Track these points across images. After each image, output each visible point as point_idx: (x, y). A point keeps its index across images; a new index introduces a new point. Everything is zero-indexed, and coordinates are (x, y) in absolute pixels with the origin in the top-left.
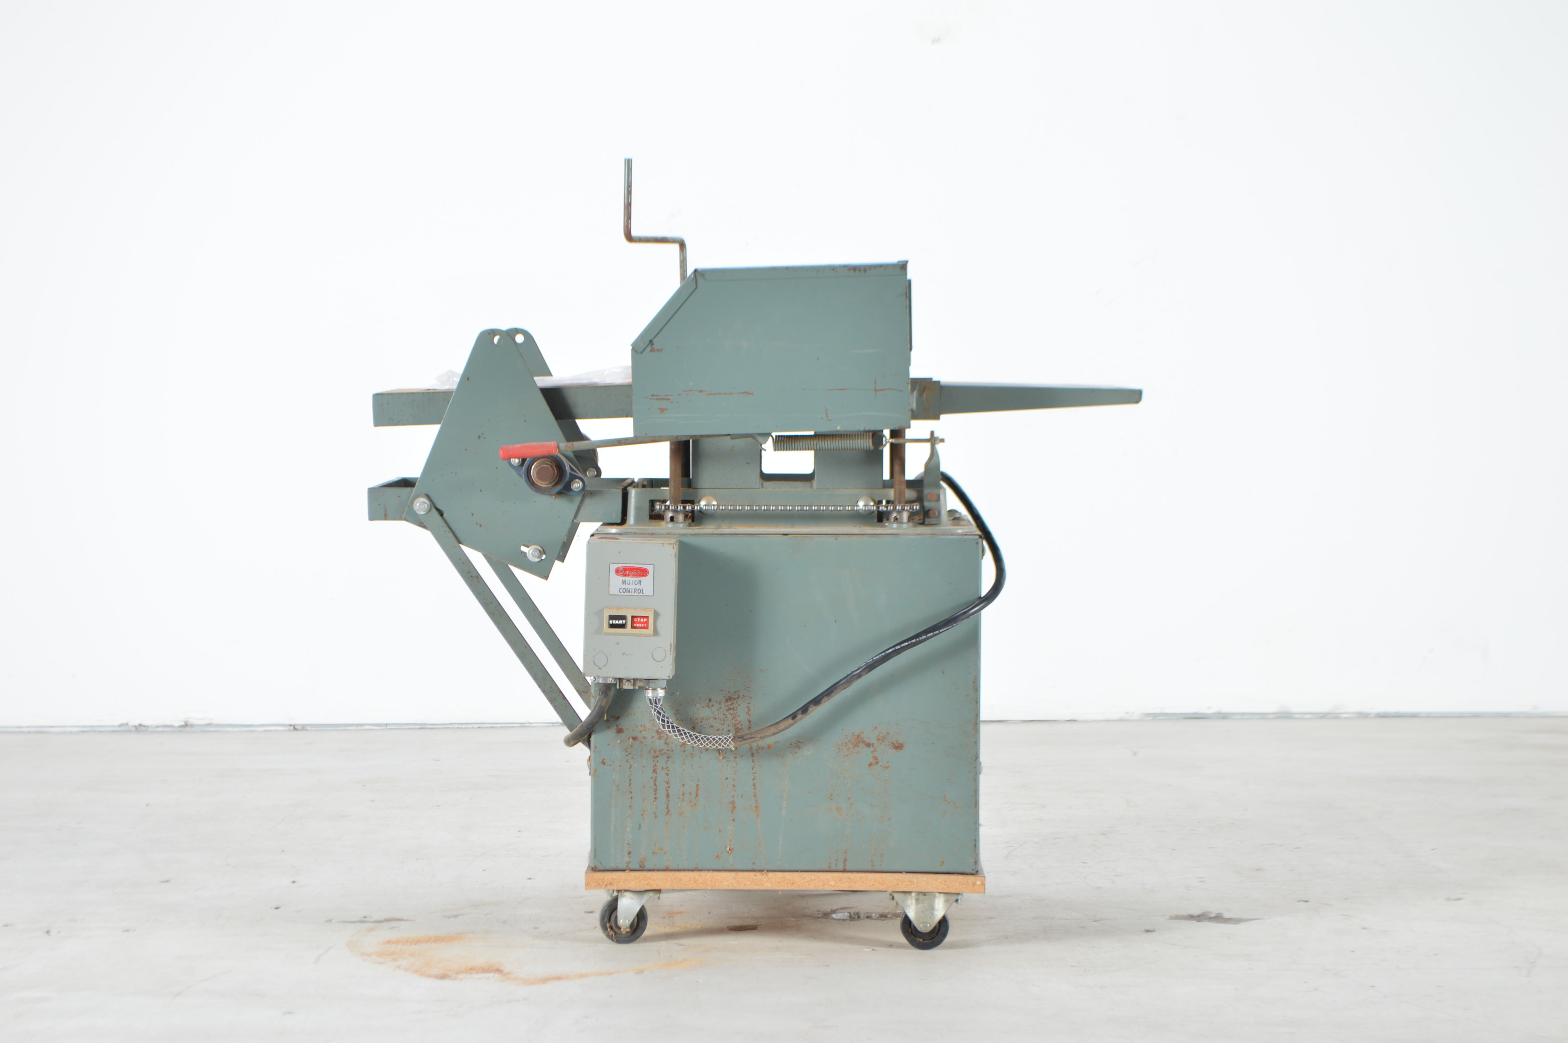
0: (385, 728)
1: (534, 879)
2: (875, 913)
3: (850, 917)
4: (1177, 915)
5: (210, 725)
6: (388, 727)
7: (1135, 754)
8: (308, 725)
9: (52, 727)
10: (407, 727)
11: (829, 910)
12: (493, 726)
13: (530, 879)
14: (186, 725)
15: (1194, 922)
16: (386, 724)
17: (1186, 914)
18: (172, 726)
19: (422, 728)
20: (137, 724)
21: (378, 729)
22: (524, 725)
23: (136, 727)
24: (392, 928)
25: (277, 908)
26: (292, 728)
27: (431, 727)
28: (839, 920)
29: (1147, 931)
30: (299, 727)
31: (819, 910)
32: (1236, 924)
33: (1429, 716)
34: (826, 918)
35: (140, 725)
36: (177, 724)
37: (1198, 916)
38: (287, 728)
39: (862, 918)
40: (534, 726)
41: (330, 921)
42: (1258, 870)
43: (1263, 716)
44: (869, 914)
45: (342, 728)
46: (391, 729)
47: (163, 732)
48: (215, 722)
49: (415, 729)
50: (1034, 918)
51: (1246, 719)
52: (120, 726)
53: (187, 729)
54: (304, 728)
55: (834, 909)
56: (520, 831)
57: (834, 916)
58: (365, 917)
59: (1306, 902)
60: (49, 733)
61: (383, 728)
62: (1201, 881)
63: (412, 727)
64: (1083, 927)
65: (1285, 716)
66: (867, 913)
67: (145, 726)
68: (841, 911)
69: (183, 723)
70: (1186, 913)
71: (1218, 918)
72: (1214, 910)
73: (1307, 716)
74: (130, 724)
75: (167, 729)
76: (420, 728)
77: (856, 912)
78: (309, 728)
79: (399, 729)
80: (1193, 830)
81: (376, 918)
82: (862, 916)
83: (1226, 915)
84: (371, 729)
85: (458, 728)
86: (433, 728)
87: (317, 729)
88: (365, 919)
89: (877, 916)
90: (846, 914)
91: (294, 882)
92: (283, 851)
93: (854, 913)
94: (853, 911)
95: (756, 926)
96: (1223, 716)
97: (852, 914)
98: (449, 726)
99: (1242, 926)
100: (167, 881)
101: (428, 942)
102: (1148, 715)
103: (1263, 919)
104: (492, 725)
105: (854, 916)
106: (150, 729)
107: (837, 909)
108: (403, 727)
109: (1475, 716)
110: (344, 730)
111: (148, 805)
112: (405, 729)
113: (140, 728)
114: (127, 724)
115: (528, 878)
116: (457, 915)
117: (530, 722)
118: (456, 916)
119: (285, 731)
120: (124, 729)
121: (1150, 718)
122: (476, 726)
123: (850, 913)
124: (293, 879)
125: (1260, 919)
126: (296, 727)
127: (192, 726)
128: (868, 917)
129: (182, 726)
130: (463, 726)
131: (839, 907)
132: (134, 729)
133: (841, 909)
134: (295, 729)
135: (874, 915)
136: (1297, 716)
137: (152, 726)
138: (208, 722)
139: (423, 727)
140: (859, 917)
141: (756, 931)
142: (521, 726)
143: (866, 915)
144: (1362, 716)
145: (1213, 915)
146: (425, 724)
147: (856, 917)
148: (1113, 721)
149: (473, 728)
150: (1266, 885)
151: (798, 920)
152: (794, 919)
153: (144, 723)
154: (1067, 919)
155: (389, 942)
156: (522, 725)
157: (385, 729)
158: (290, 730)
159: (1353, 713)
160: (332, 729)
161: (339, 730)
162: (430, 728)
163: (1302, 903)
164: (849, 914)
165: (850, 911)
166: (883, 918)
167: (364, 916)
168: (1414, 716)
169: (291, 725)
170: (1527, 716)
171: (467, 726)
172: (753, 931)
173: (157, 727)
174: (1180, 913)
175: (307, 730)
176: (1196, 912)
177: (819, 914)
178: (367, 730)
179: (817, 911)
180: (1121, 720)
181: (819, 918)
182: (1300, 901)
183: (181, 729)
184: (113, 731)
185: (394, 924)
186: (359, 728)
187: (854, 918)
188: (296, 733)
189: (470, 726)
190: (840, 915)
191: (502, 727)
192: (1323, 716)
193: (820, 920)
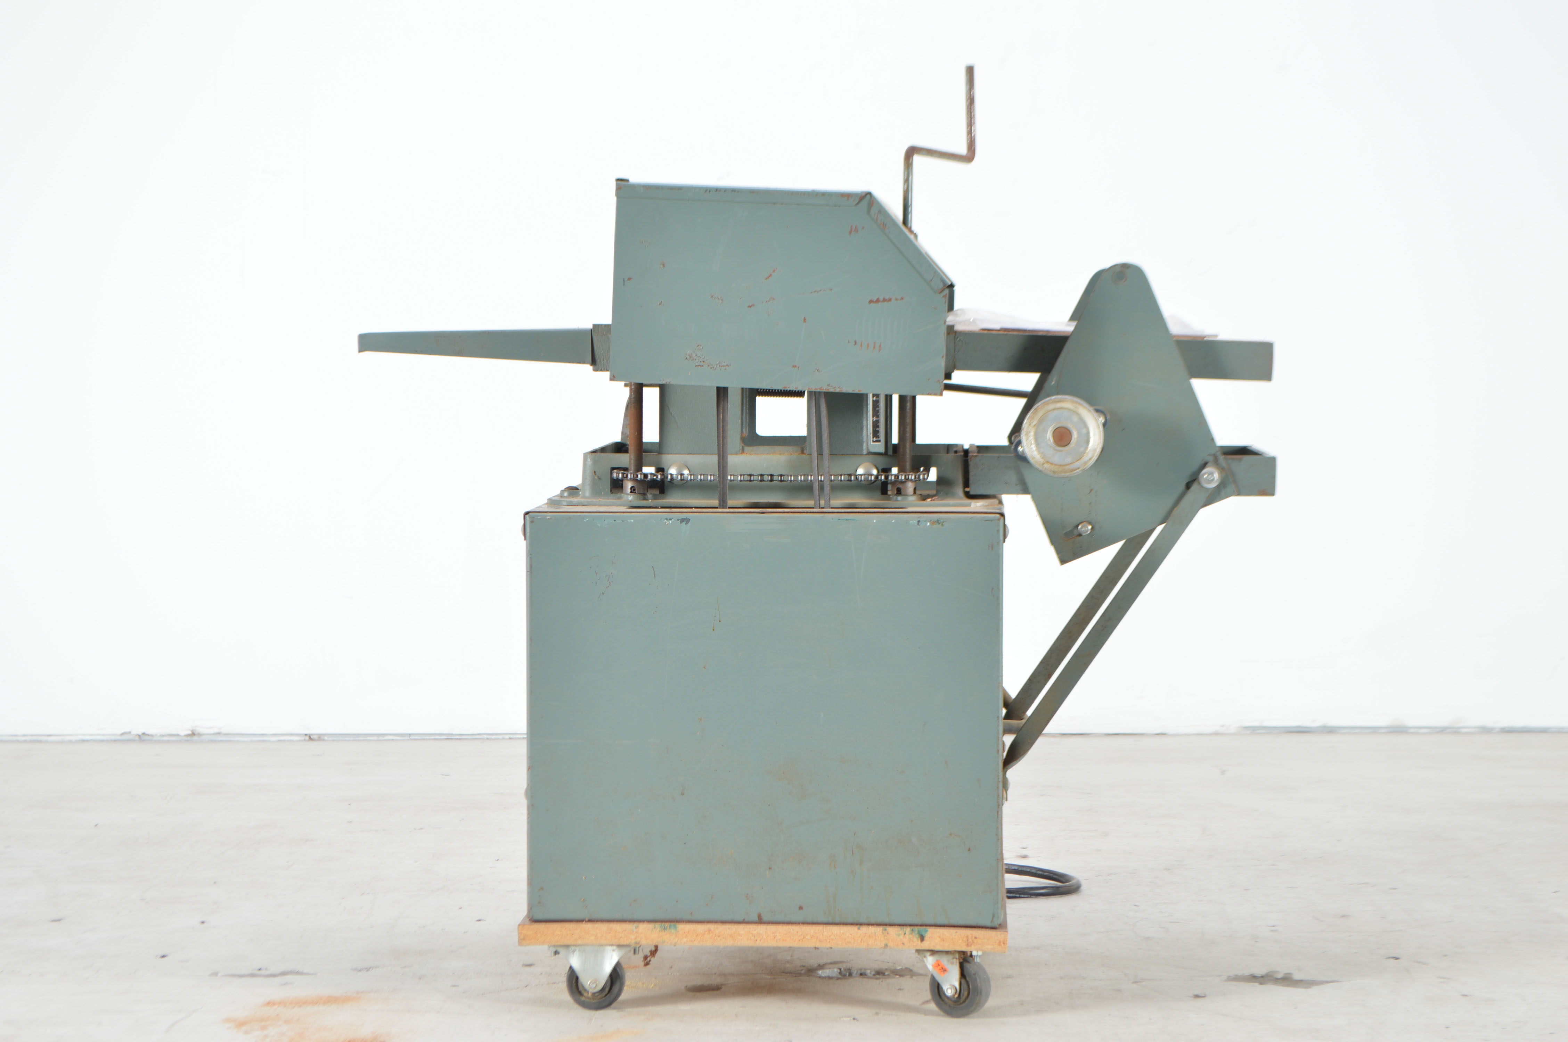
2: (870, 969)
3: (840, 973)
4: (1237, 975)
5: (219, 733)
6: (411, 738)
7: (1223, 772)
8: (324, 735)
9: (50, 735)
10: (433, 737)
11: (816, 965)
13: (479, 920)
14: (193, 734)
15: (1257, 984)
16: (410, 734)
17: (1247, 974)
18: (178, 735)
19: (448, 739)
20: (140, 732)
21: (401, 740)
23: (139, 736)
24: (285, 984)
25: (163, 957)
26: (307, 738)
27: (458, 737)
28: (825, 978)
29: (1197, 996)
30: (315, 737)
31: (804, 964)
32: (1306, 988)
34: (809, 976)
35: (144, 734)
36: (183, 733)
37: (1262, 977)
38: (302, 738)
39: (854, 975)
41: (215, 974)
42: (1343, 916)
43: (1374, 730)
44: (863, 971)
45: (361, 738)
46: (415, 739)
47: (168, 741)
48: (224, 731)
49: (441, 739)
50: (1061, 978)
51: (1354, 733)
52: (122, 734)
53: (195, 738)
54: (320, 738)
55: (821, 964)
56: (498, 860)
57: (820, 972)
58: (260, 970)
59: (1397, 959)
60: (46, 742)
61: (406, 738)
62: (1272, 931)
63: (437, 737)
64: (1119, 990)
65: (1398, 730)
66: (861, 969)
67: (148, 735)
68: (830, 966)
69: (190, 732)
70: (1247, 972)
71: (1287, 980)
72: (1282, 970)
73: (1423, 731)
74: (132, 733)
75: (172, 739)
76: (446, 739)
77: (848, 968)
78: (326, 738)
79: (424, 739)
80: (1273, 865)
81: (272, 970)
82: (854, 973)
83: (1297, 976)
84: (393, 740)
85: (488, 739)
86: (460, 739)
87: (335, 739)
88: (260, 972)
89: (873, 973)
90: (836, 970)
91: (203, 922)
92: (215, 883)
93: (845, 969)
94: (845, 967)
95: (722, 985)
96: (1330, 730)
97: (842, 970)
98: (478, 737)
99: (1314, 991)
100: (59, 920)
101: (317, 1004)
102: (1246, 728)
103: (1340, 982)
105: (845, 973)
106: (155, 738)
107: (826, 964)
108: (428, 738)
110: (364, 740)
111: (96, 825)
112: (430, 739)
113: (143, 738)
114: (130, 733)
116: (370, 968)
118: (368, 969)
119: (300, 741)
120: (125, 739)
121: (1248, 732)
122: (507, 737)
123: (840, 969)
124: (203, 920)
125: (1337, 981)
126: (312, 737)
127: (200, 735)
128: (861, 974)
129: (188, 735)
130: (493, 737)
131: (829, 961)
132: (137, 738)
133: (831, 963)
134: (310, 739)
135: (869, 971)
136: (1412, 730)
137: (156, 735)
138: (216, 731)
139: (449, 737)
140: (850, 975)
141: (718, 992)
143: (859, 972)
144: (1485, 730)
145: (1279, 976)
146: (452, 734)
147: (848, 974)
148: (1207, 734)
150: (1350, 936)
151: (774, 978)
152: (769, 977)
153: (147, 732)
154: (1100, 980)
155: (268, 1004)
157: (408, 740)
158: (305, 740)
159: (1475, 727)
160: (352, 739)
161: (359, 740)
162: (457, 739)
163: (1392, 961)
164: (839, 971)
165: (840, 966)
166: (878, 976)
167: (259, 967)
168: (1544, 731)
169: (306, 735)
171: (497, 737)
172: (715, 992)
173: (162, 736)
174: (1240, 973)
175: (324, 740)
176: (1260, 971)
177: (802, 970)
178: (389, 740)
179: (801, 967)
180: (1216, 734)
181: (800, 975)
182: (1389, 958)
183: (189, 738)
184: (115, 741)
185: (289, 978)
186: (381, 738)
187: (845, 975)
188: (311, 743)
189: (501, 737)
190: (828, 971)
192: (1442, 731)
193: (801, 978)
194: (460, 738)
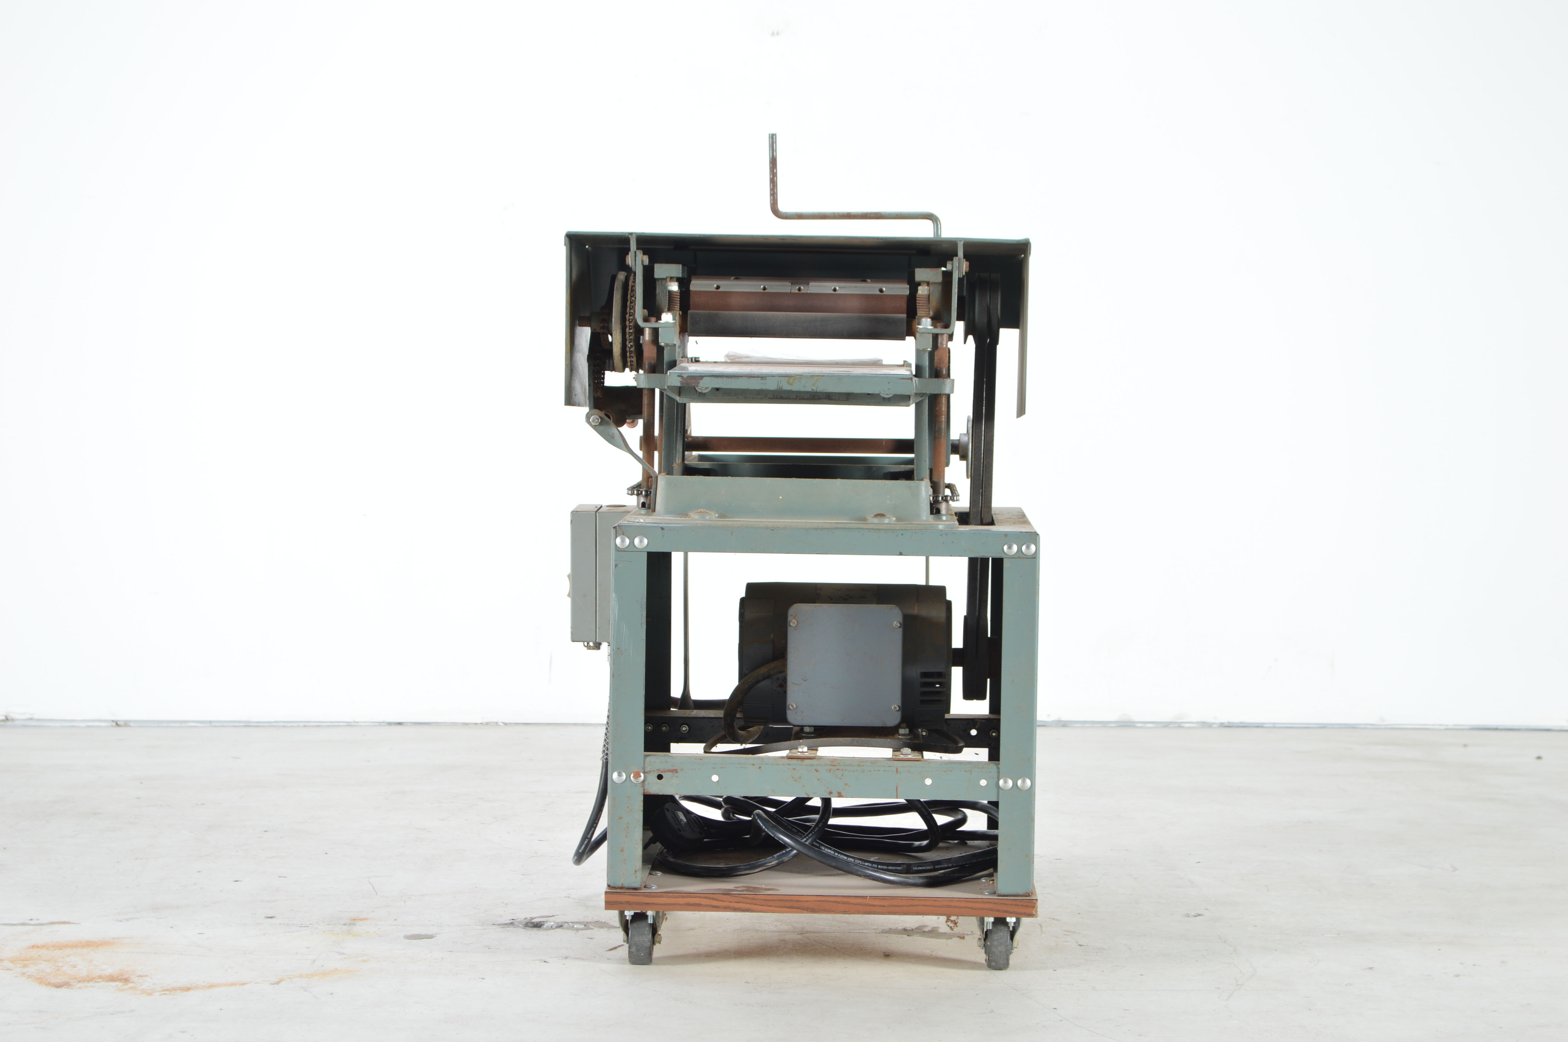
0: (209, 725)
1: (241, 881)
5: (31, 719)
8: (130, 721)
10: (232, 724)
12: (319, 725)
14: (7, 719)
17: (900, 928)
19: (246, 726)
21: (202, 726)
22: (351, 724)
24: (51, 931)
26: (114, 724)
30: (122, 723)
33: (1275, 727)
37: (912, 930)
38: (109, 724)
40: (361, 726)
43: (1104, 724)
45: (165, 725)
46: (215, 726)
48: (36, 717)
49: (239, 726)
51: (1087, 727)
53: (9, 723)
54: (126, 724)
58: (31, 920)
63: (237, 724)
65: (1126, 724)
69: (4, 718)
71: (931, 933)
72: (932, 924)
73: (1149, 725)
76: (244, 726)
78: (132, 724)
79: (223, 726)
81: (42, 921)
84: (195, 727)
85: (284, 726)
87: (140, 725)
88: (28, 923)
98: (275, 724)
104: (317, 724)
109: (1323, 727)
110: (167, 726)
112: (229, 726)
115: (235, 880)
116: (129, 919)
117: (356, 721)
118: (127, 920)
119: (107, 727)
122: (302, 724)
126: (118, 723)
127: (13, 720)
129: (2, 720)
130: (288, 724)
134: (117, 725)
136: (1139, 725)
138: (28, 716)
139: (248, 725)
142: (347, 725)
144: (1206, 726)
145: (927, 929)
146: (250, 722)
149: (298, 726)
155: (33, 947)
156: (349, 725)
158: (111, 726)
159: (1196, 723)
160: (156, 725)
161: (162, 726)
167: (30, 918)
168: (1259, 726)
169: (113, 721)
170: (1374, 728)
171: (293, 724)
174: (894, 927)
175: (130, 726)
176: (912, 926)
178: (191, 727)
183: (3, 723)
186: (184, 725)
188: (118, 729)
189: (296, 724)
191: (328, 726)
192: (1166, 725)
194: (258, 725)
